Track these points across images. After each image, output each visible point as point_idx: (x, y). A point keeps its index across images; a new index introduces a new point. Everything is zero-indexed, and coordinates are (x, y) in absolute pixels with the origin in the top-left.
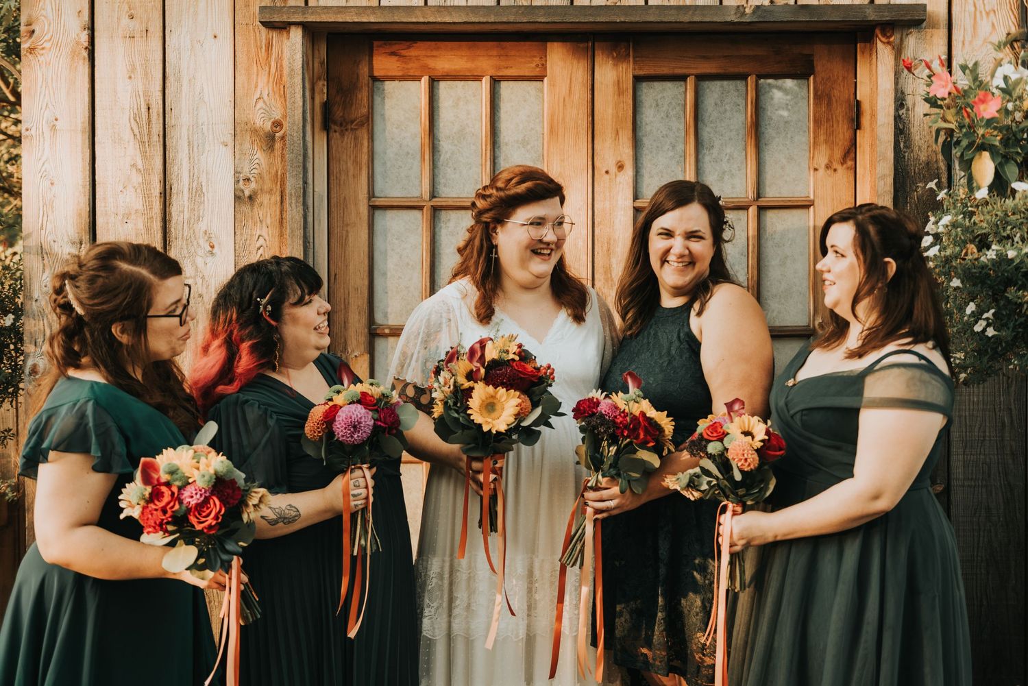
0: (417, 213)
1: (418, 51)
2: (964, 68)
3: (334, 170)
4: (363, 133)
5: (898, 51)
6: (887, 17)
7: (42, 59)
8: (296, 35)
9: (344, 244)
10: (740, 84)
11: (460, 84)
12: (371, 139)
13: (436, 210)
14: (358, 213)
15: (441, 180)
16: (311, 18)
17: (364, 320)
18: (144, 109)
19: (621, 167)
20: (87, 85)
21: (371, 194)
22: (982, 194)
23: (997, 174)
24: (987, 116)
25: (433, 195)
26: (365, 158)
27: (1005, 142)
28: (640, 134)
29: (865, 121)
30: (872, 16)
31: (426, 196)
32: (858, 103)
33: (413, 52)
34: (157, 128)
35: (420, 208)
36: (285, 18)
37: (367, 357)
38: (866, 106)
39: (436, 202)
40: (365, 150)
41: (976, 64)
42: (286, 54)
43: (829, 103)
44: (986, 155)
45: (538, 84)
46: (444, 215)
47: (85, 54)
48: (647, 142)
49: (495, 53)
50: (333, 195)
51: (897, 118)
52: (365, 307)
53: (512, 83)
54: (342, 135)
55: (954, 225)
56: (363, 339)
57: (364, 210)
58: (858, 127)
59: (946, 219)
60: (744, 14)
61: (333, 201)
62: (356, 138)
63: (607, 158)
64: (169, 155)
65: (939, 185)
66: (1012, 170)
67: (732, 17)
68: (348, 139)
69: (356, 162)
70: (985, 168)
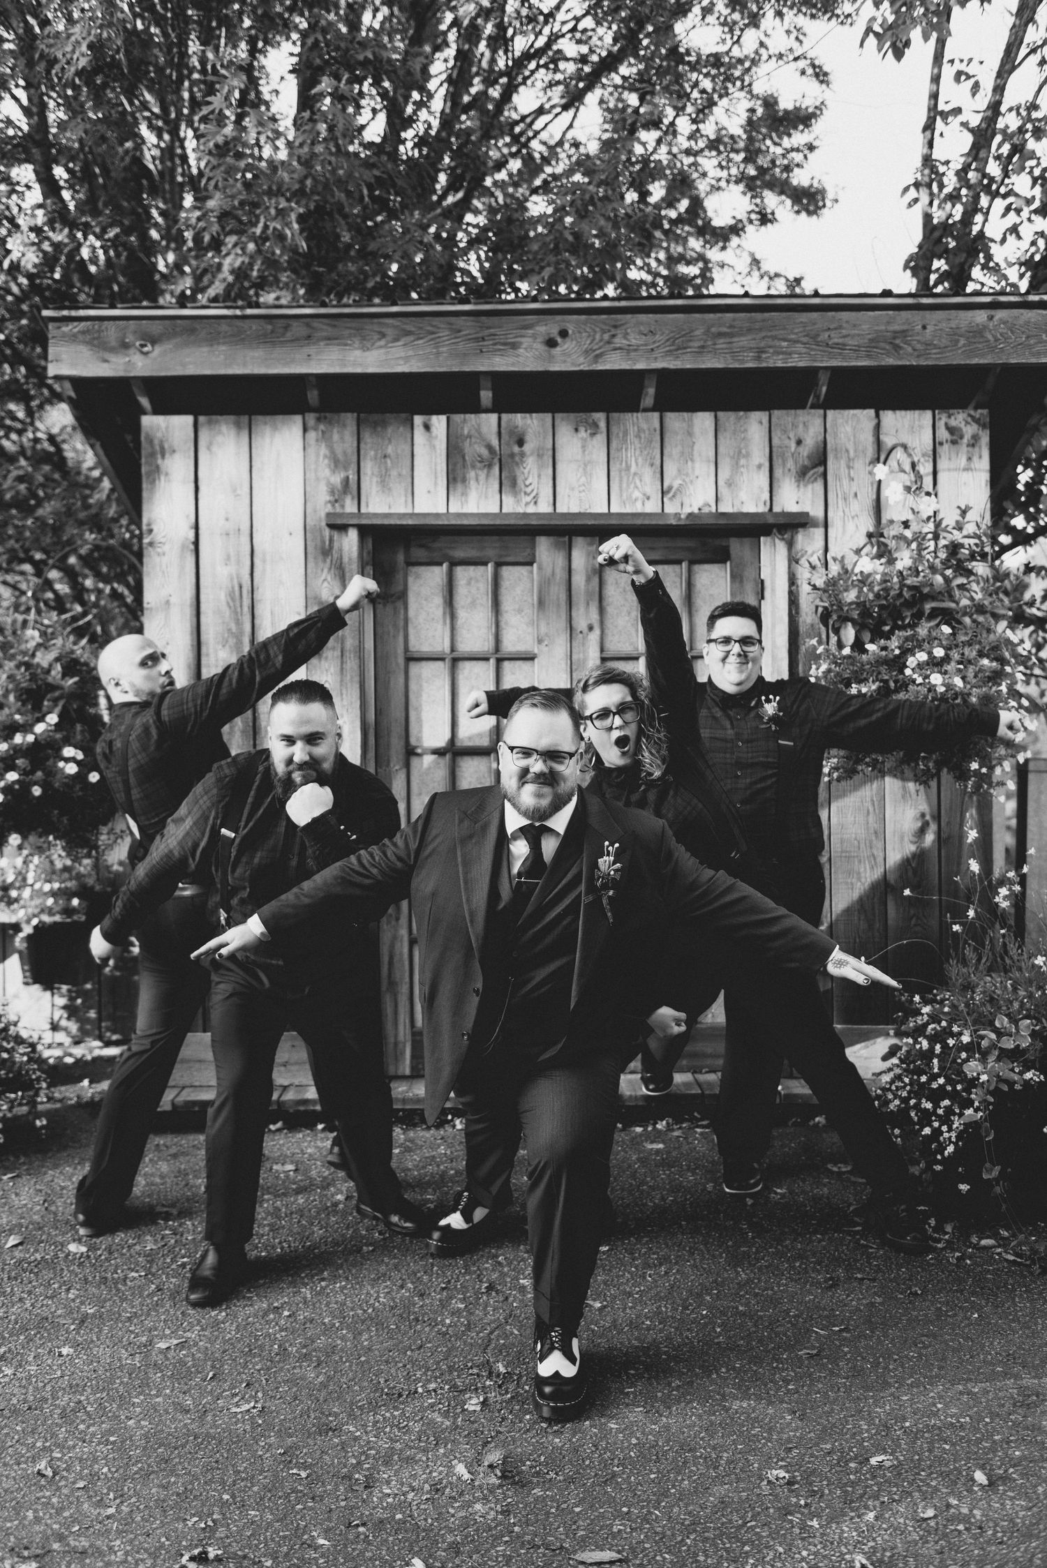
0: (440, 664)
1: (441, 543)
2: (835, 559)
3: (379, 630)
4: (400, 604)
5: (790, 545)
6: (782, 521)
7: (159, 550)
8: (353, 535)
9: (387, 688)
10: (677, 567)
11: (472, 568)
12: (406, 609)
13: (455, 661)
14: (397, 664)
15: (459, 639)
16: (364, 522)
17: (402, 743)
18: (237, 588)
19: (591, 628)
20: (194, 571)
21: (406, 649)
22: (847, 651)
23: (856, 637)
24: (849, 600)
25: (453, 650)
26: (401, 623)
27: (861, 615)
28: (604, 604)
29: (767, 593)
30: (771, 520)
31: (447, 650)
32: (762, 582)
33: (437, 545)
34: (247, 602)
35: (443, 659)
36: (345, 521)
37: (404, 770)
38: (767, 584)
39: (455, 655)
40: (402, 617)
41: (843, 557)
42: (346, 547)
43: (741, 581)
44: (850, 624)
45: (528, 568)
46: (461, 665)
47: (192, 547)
48: (610, 610)
49: (497, 545)
50: (379, 650)
51: (791, 593)
52: (403, 733)
53: (510, 568)
54: (385, 605)
55: (829, 671)
56: (401, 757)
57: (401, 661)
58: (763, 598)
59: (824, 667)
60: (680, 519)
61: (379, 654)
62: (395, 608)
63: (581, 623)
64: (257, 622)
65: (820, 643)
66: (867, 636)
67: (674, 522)
68: (389, 608)
69: (395, 626)
70: (849, 633)
